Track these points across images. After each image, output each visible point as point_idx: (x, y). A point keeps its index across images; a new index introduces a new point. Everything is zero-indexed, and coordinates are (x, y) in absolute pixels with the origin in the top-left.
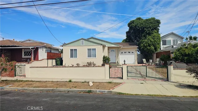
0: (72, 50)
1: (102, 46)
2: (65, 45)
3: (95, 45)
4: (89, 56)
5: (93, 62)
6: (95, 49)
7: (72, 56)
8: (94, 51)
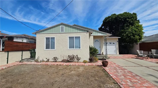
0: (48, 39)
1: (88, 33)
2: (39, 32)
3: (79, 31)
4: (71, 46)
5: (77, 56)
6: (80, 37)
7: (47, 47)
8: (78, 40)
